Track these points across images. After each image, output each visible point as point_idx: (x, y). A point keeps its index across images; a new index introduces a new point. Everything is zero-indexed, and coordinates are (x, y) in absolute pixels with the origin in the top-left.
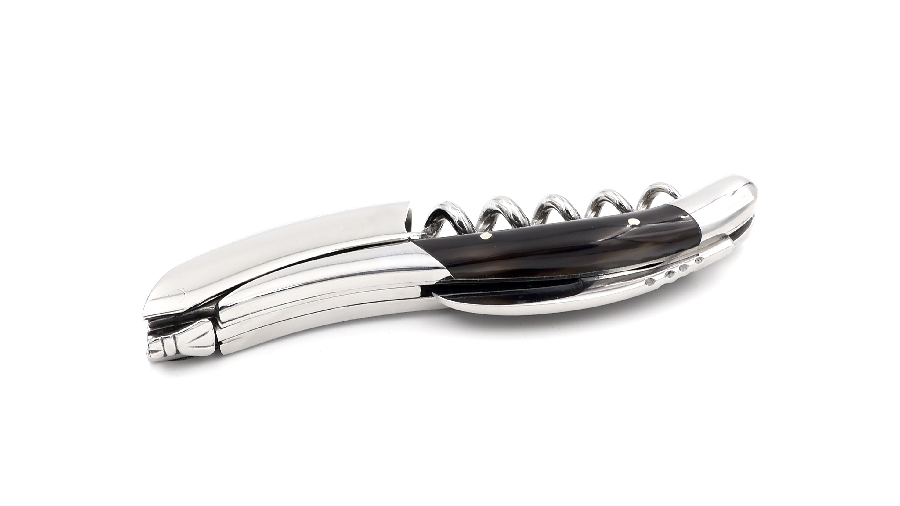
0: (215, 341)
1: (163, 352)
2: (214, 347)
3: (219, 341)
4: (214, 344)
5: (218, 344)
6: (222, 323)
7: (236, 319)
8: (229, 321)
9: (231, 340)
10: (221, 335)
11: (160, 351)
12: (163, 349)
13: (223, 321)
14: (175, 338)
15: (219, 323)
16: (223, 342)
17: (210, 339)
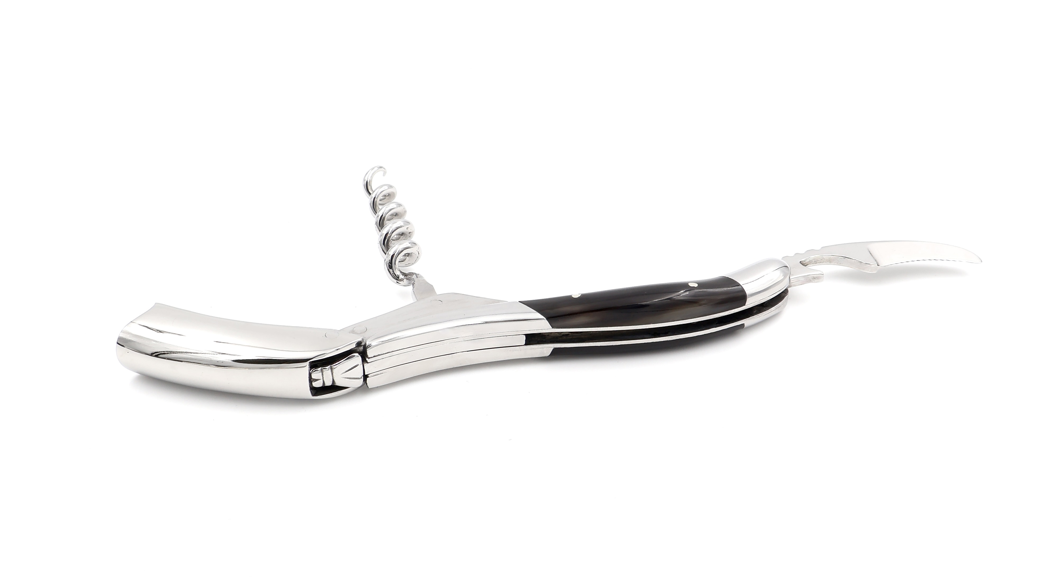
0: (363, 375)
1: (322, 380)
2: (362, 380)
3: (366, 374)
4: (362, 377)
5: (365, 377)
6: (369, 358)
7: (380, 355)
8: (374, 356)
9: (377, 374)
10: (369, 368)
11: (320, 379)
12: (322, 377)
13: (369, 356)
14: (332, 369)
15: (367, 359)
16: (369, 375)
17: (358, 372)
